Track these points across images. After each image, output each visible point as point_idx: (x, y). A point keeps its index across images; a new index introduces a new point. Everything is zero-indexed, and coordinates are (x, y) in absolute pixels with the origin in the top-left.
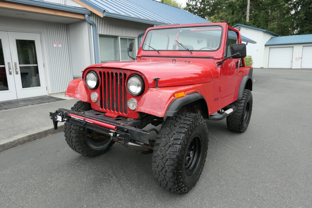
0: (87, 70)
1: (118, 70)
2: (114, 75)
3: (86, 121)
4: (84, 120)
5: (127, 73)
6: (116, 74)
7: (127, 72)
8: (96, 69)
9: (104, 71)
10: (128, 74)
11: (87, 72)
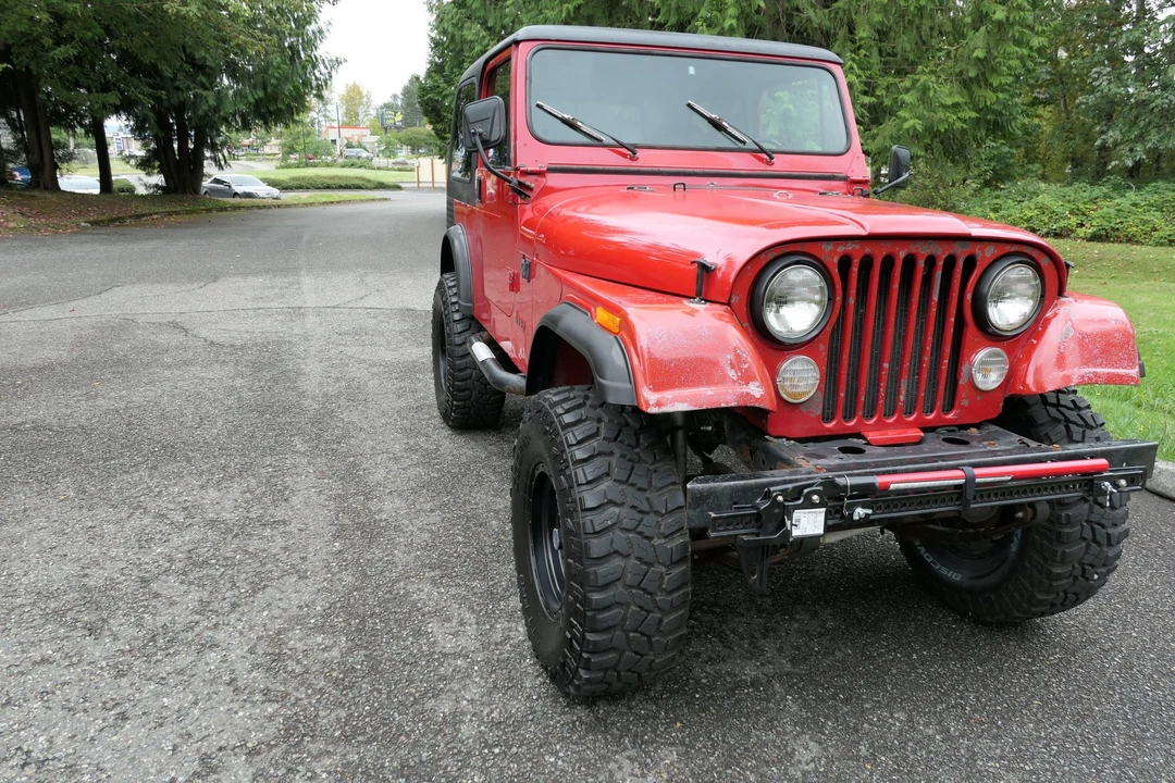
0: (763, 256)
1: (945, 244)
2: (921, 263)
3: (978, 480)
4: (970, 480)
5: (983, 252)
6: (931, 261)
7: (982, 250)
8: (827, 247)
9: (868, 250)
10: (988, 255)
11: (764, 262)
